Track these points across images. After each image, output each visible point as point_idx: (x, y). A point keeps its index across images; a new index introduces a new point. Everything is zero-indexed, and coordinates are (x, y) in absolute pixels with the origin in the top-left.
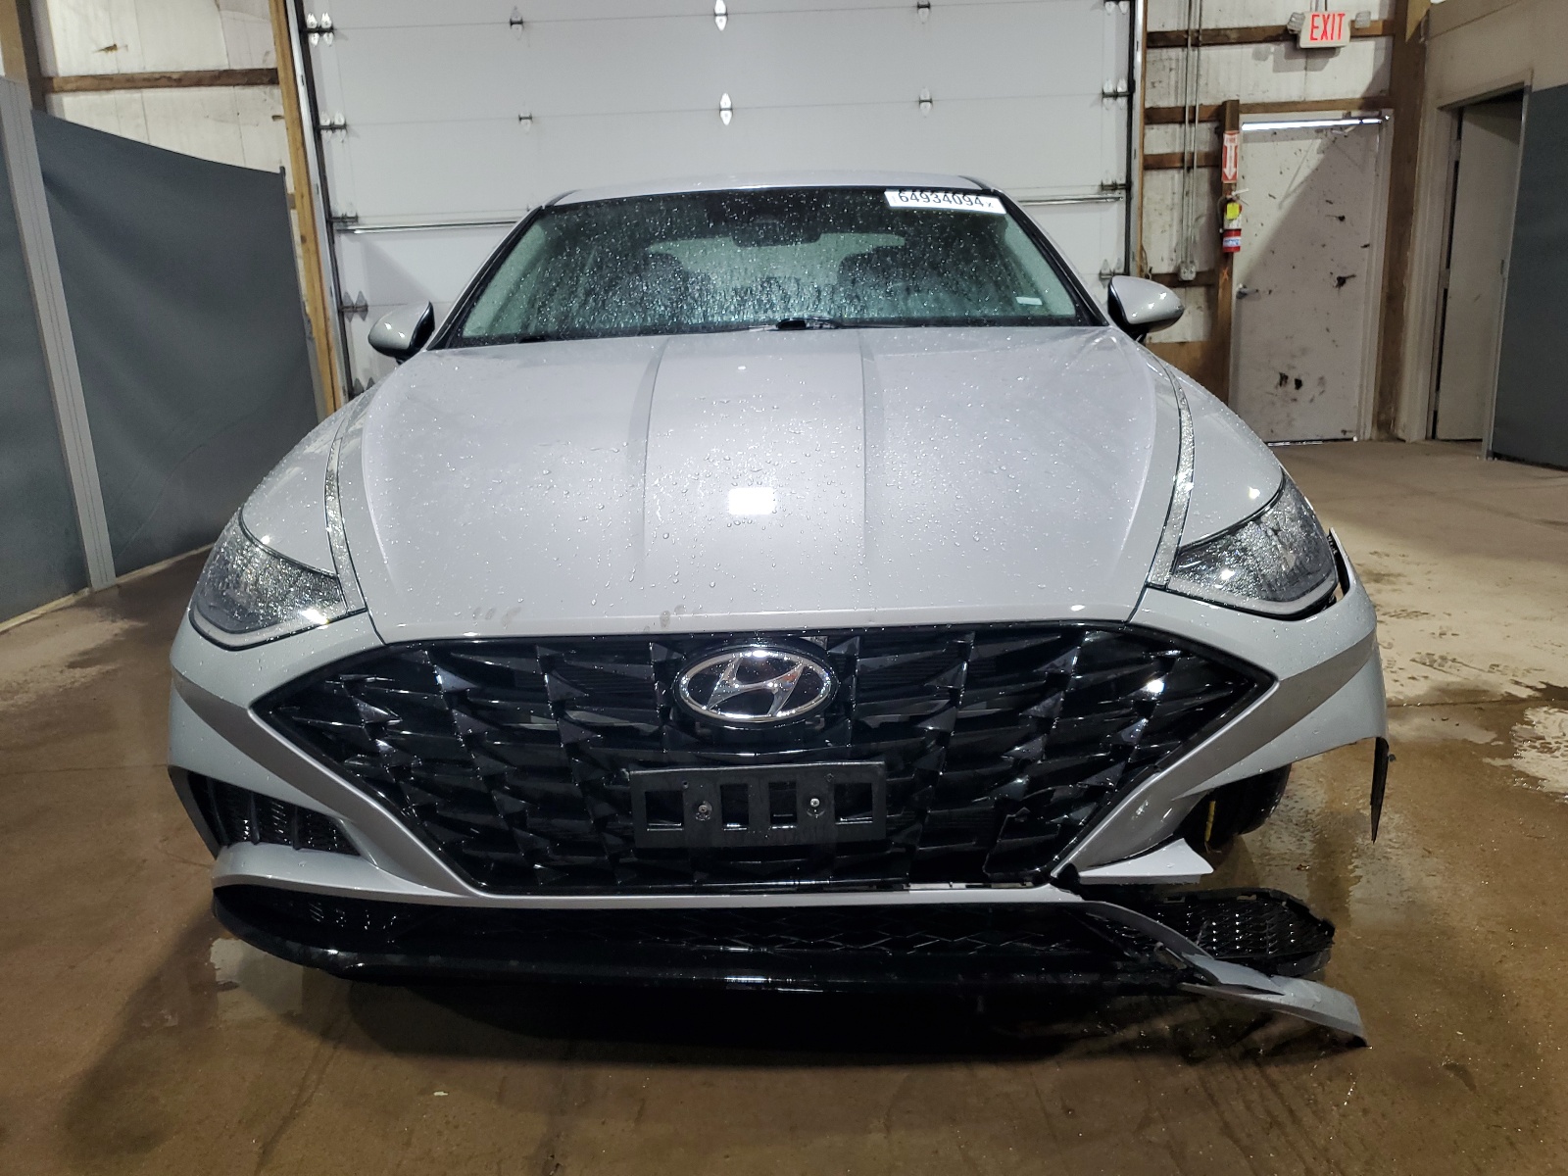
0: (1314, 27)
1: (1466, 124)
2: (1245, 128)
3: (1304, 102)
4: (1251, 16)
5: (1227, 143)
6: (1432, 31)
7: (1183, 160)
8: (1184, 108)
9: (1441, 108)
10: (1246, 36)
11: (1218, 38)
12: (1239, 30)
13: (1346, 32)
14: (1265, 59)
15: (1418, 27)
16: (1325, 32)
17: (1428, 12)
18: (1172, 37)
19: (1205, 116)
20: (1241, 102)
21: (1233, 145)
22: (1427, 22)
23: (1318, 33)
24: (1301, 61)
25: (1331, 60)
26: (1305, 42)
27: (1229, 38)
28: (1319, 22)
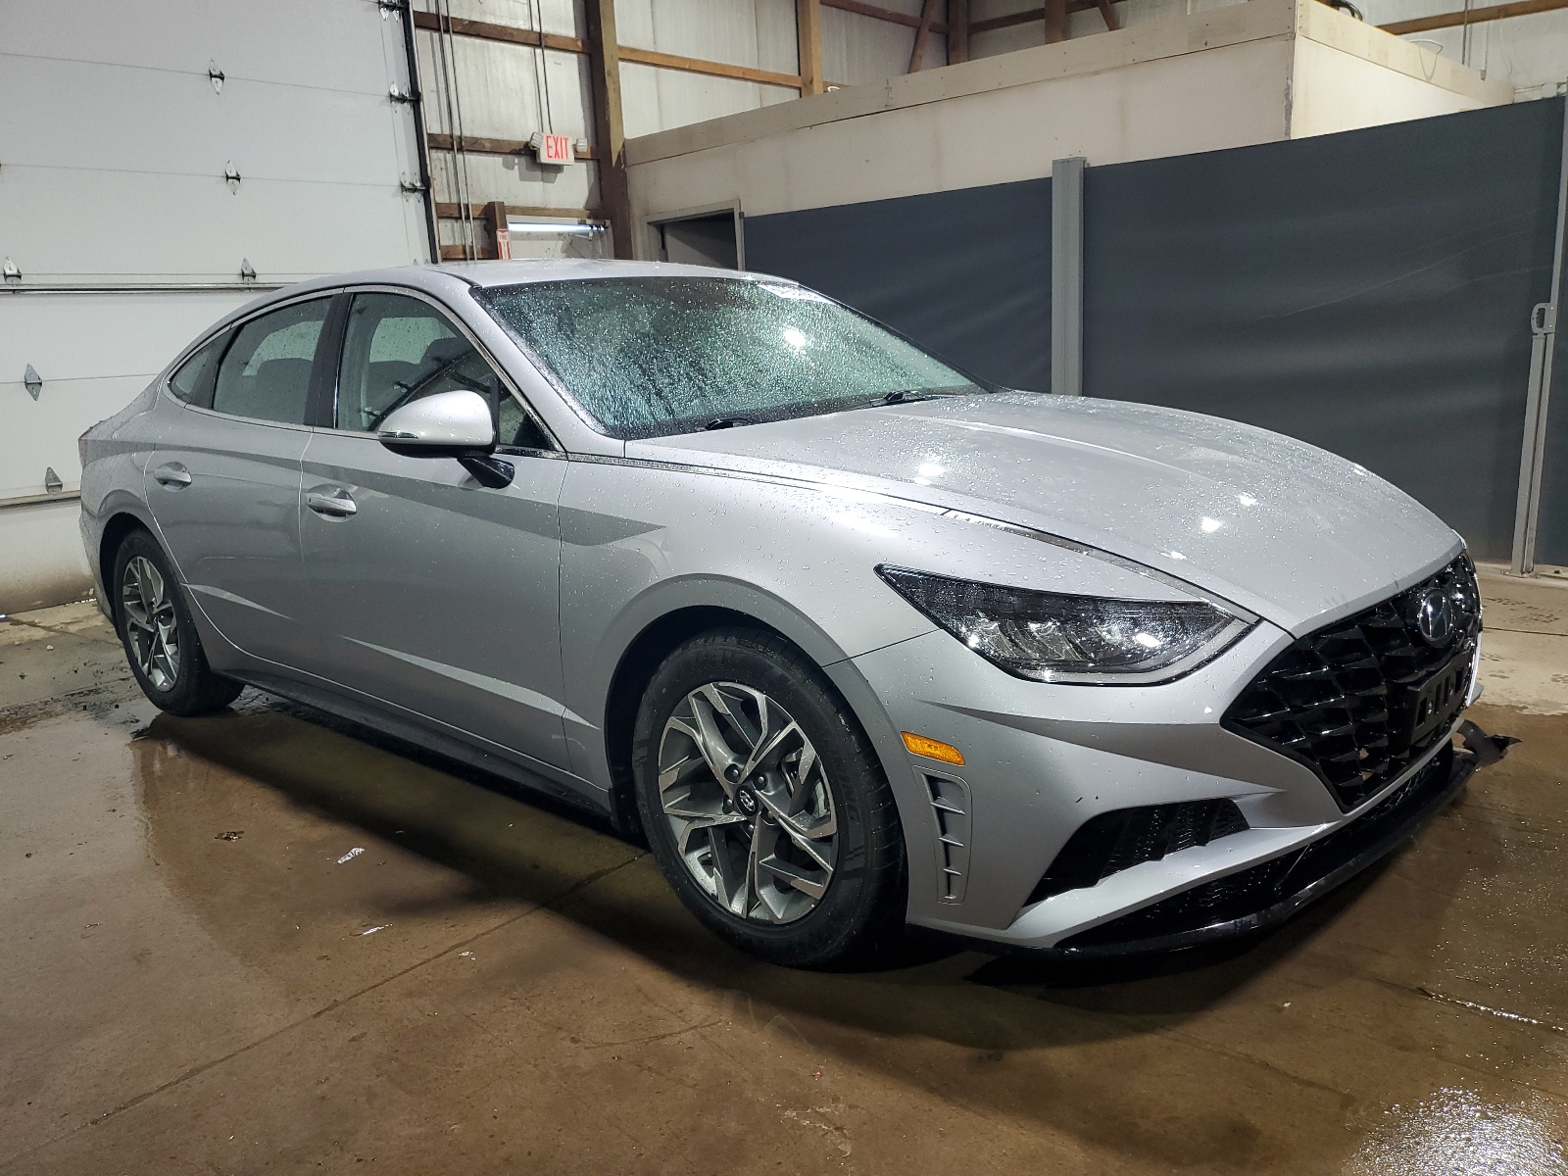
0: (548, 147)
1: (669, 238)
2: (511, 227)
3: (544, 209)
4: (497, 130)
5: (500, 239)
6: (629, 161)
7: (465, 252)
8: (459, 205)
9: (649, 223)
10: (496, 148)
11: (475, 146)
12: (491, 141)
13: (572, 156)
14: (513, 169)
15: (619, 156)
16: (557, 153)
17: (624, 146)
18: (441, 139)
19: (477, 214)
20: (506, 204)
21: (506, 242)
22: (624, 152)
23: (552, 152)
24: (539, 174)
25: (559, 175)
26: (544, 158)
27: (484, 147)
28: (551, 142)
